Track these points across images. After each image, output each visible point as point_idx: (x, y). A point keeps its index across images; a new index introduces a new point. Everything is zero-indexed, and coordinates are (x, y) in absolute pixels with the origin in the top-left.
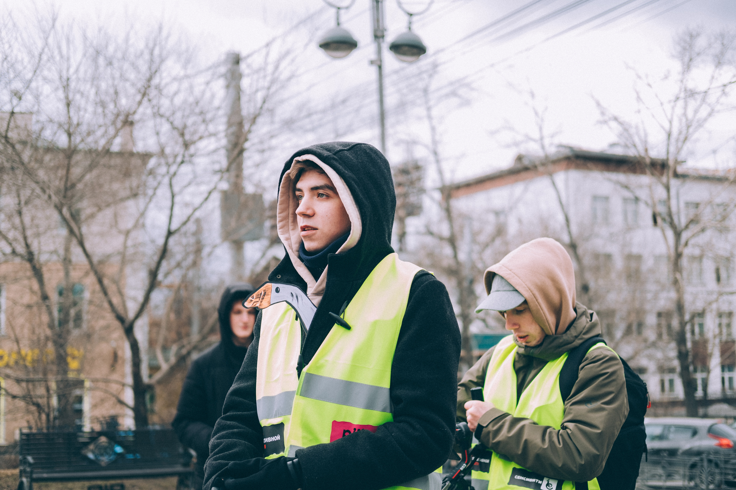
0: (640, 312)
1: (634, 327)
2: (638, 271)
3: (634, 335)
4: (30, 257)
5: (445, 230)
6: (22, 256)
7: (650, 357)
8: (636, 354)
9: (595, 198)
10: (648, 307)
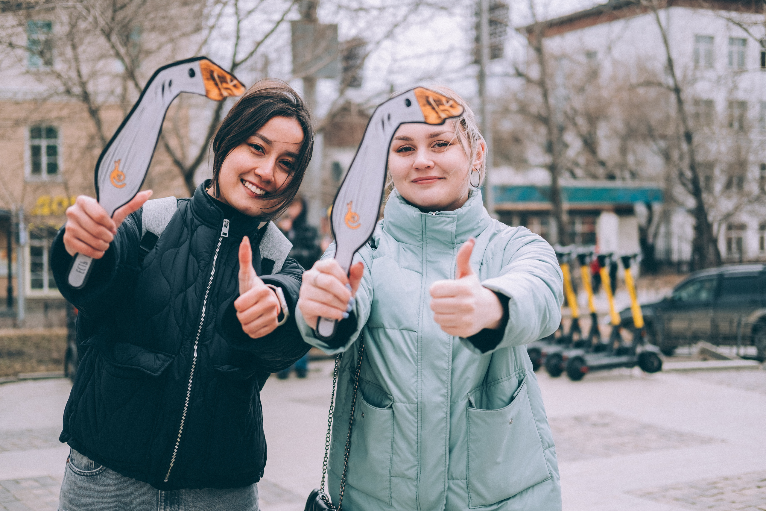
0: (742, 164)
1: (735, 181)
2: (741, 119)
3: (734, 189)
4: (86, 97)
5: (534, 73)
6: (77, 96)
7: (752, 213)
8: (737, 208)
9: (698, 38)
10: (752, 158)
